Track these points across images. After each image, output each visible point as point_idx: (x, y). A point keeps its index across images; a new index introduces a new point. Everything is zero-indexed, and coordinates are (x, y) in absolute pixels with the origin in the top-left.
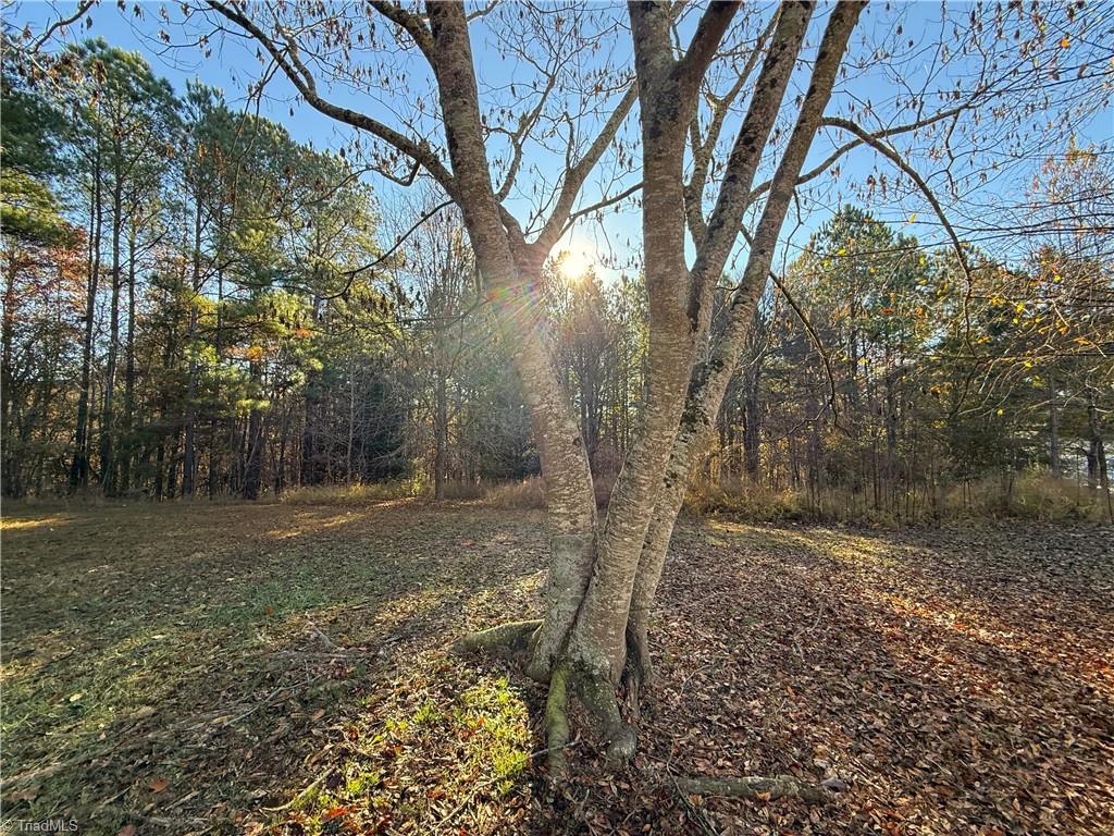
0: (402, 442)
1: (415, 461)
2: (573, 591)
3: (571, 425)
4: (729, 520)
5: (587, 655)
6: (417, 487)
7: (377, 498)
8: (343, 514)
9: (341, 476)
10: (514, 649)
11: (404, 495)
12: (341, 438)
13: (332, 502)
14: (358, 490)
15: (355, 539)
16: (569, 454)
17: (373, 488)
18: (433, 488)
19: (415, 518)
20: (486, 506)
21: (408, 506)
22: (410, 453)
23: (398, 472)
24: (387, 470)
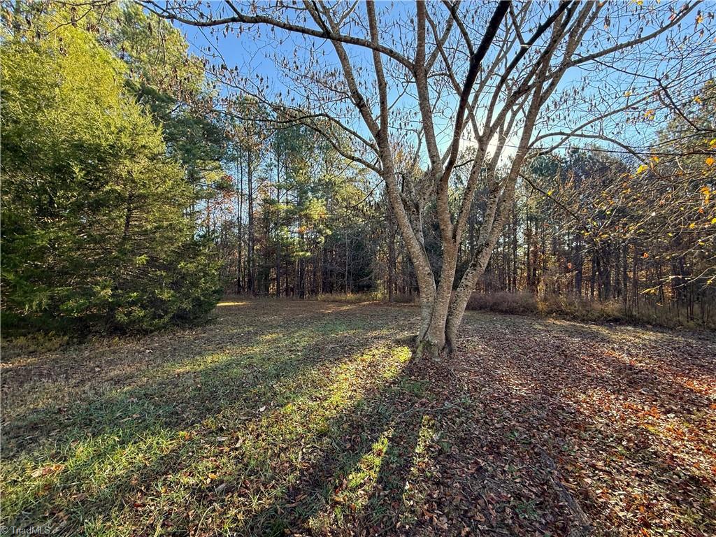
0: (372, 272)
1: (378, 282)
2: (427, 321)
3: (427, 268)
4: (565, 319)
5: (430, 339)
6: (379, 295)
7: (360, 300)
8: (347, 306)
9: (342, 288)
10: (411, 342)
11: (373, 300)
12: (342, 270)
13: (340, 301)
14: (350, 296)
15: (354, 315)
16: (426, 278)
17: (359, 295)
18: (388, 296)
19: (378, 309)
20: (415, 306)
21: (375, 304)
22: (375, 278)
23: (369, 287)
24: (363, 286)
